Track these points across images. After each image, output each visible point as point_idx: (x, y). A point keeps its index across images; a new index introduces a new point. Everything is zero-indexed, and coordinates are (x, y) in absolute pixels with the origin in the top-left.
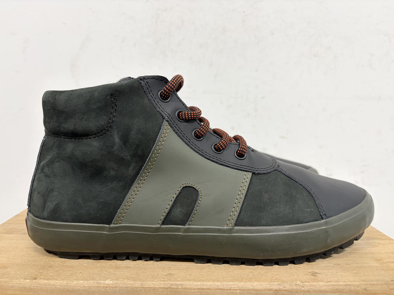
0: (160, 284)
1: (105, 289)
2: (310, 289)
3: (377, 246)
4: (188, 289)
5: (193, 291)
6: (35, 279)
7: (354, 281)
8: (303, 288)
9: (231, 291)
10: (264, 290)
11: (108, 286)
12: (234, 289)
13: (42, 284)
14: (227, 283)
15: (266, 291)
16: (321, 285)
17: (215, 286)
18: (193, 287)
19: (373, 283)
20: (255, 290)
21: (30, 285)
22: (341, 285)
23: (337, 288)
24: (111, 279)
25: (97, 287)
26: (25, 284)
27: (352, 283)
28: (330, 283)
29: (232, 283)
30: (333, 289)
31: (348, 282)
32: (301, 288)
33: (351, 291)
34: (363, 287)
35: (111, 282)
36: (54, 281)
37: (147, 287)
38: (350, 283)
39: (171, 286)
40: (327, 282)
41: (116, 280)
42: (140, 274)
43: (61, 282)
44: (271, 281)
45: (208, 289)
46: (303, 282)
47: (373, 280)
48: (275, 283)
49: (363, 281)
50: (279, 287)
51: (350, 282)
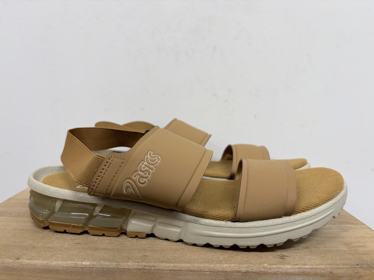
0: (134, 265)
1: (82, 270)
2: (277, 271)
3: (348, 231)
4: (161, 270)
5: (165, 272)
6: (18, 259)
7: (321, 264)
8: (270, 270)
9: (201, 273)
10: (233, 272)
11: (85, 267)
12: (204, 270)
13: (23, 264)
14: (197, 265)
15: (235, 273)
16: (288, 267)
17: (186, 268)
18: (166, 268)
19: (338, 266)
20: (224, 272)
21: (13, 265)
22: (307, 268)
23: (303, 271)
24: (88, 260)
25: (75, 267)
26: (8, 264)
27: (318, 266)
28: (297, 266)
29: (202, 265)
30: (299, 272)
31: (315, 266)
32: (268, 270)
33: (317, 274)
34: (329, 270)
35: (88, 263)
36: (35, 261)
37: (122, 268)
38: (317, 267)
39: (144, 267)
40: (293, 265)
41: (94, 261)
42: (117, 256)
43: (42, 263)
44: (240, 264)
45: (179, 270)
46: (270, 265)
47: (339, 264)
48: (244, 266)
49: (329, 265)
50: (247, 269)
51: (317, 265)
